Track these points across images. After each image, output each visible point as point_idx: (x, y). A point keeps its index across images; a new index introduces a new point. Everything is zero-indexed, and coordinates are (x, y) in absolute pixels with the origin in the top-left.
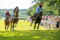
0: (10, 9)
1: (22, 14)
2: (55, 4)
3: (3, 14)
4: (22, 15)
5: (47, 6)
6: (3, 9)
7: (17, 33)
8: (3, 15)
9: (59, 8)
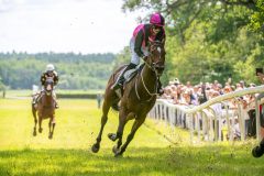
0: (40, 54)
1: (93, 76)
2: (243, 31)
3: (8, 75)
4: (95, 79)
5: (207, 40)
6: (11, 52)
7: (69, 160)
8: (11, 79)
9: (257, 51)
